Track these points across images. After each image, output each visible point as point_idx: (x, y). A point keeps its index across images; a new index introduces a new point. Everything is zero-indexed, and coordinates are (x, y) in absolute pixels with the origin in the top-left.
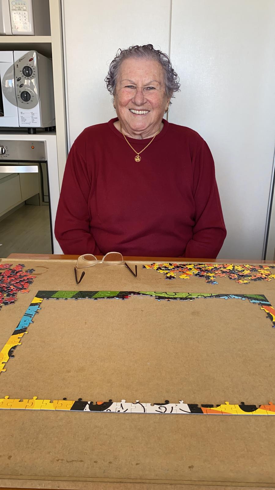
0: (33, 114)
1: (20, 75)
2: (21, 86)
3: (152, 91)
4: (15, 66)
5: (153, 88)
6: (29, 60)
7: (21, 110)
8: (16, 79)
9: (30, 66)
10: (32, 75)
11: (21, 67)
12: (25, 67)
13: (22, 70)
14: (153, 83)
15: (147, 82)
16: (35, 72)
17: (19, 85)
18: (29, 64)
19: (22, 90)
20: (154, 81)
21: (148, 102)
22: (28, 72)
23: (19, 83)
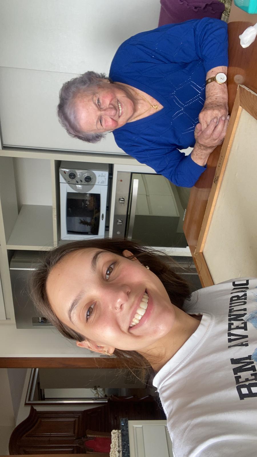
0: (99, 176)
1: (74, 181)
2: (81, 181)
3: (101, 101)
4: (69, 183)
5: (98, 100)
6: (65, 174)
7: (97, 183)
8: (77, 183)
9: (69, 173)
10: (74, 173)
11: (70, 180)
12: (70, 178)
13: (71, 179)
14: (94, 101)
15: (95, 107)
16: (73, 171)
17: (81, 182)
18: (67, 175)
19: (84, 181)
20: (93, 101)
21: (111, 103)
22: (72, 176)
23: (80, 182)
